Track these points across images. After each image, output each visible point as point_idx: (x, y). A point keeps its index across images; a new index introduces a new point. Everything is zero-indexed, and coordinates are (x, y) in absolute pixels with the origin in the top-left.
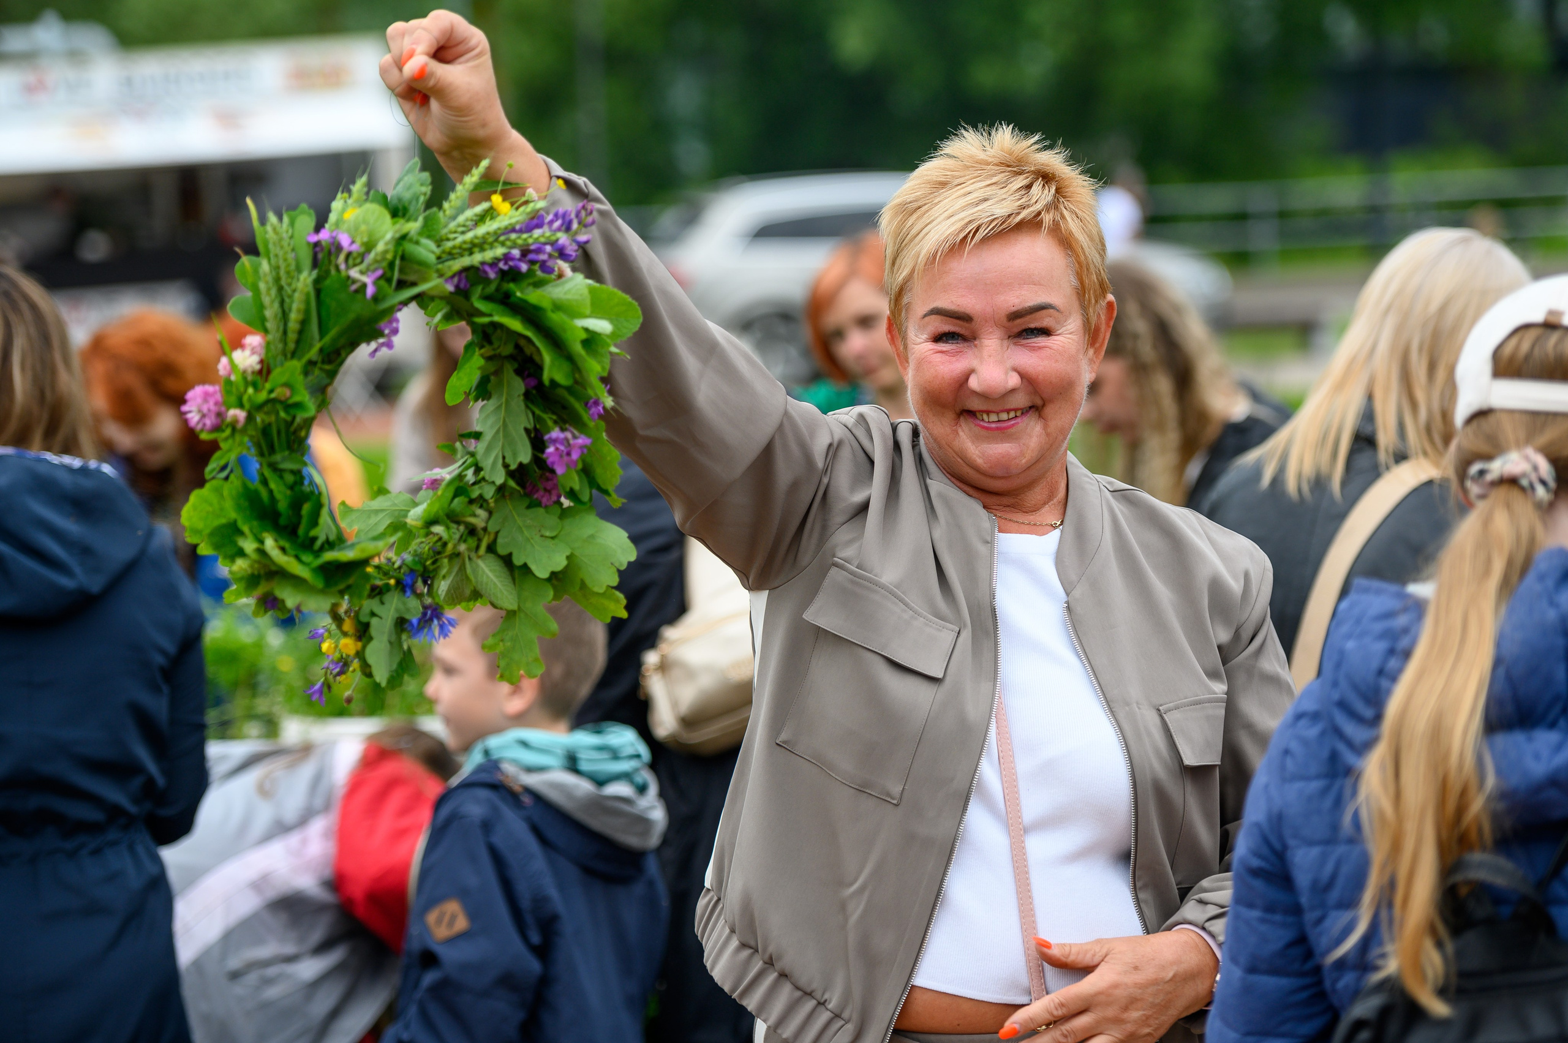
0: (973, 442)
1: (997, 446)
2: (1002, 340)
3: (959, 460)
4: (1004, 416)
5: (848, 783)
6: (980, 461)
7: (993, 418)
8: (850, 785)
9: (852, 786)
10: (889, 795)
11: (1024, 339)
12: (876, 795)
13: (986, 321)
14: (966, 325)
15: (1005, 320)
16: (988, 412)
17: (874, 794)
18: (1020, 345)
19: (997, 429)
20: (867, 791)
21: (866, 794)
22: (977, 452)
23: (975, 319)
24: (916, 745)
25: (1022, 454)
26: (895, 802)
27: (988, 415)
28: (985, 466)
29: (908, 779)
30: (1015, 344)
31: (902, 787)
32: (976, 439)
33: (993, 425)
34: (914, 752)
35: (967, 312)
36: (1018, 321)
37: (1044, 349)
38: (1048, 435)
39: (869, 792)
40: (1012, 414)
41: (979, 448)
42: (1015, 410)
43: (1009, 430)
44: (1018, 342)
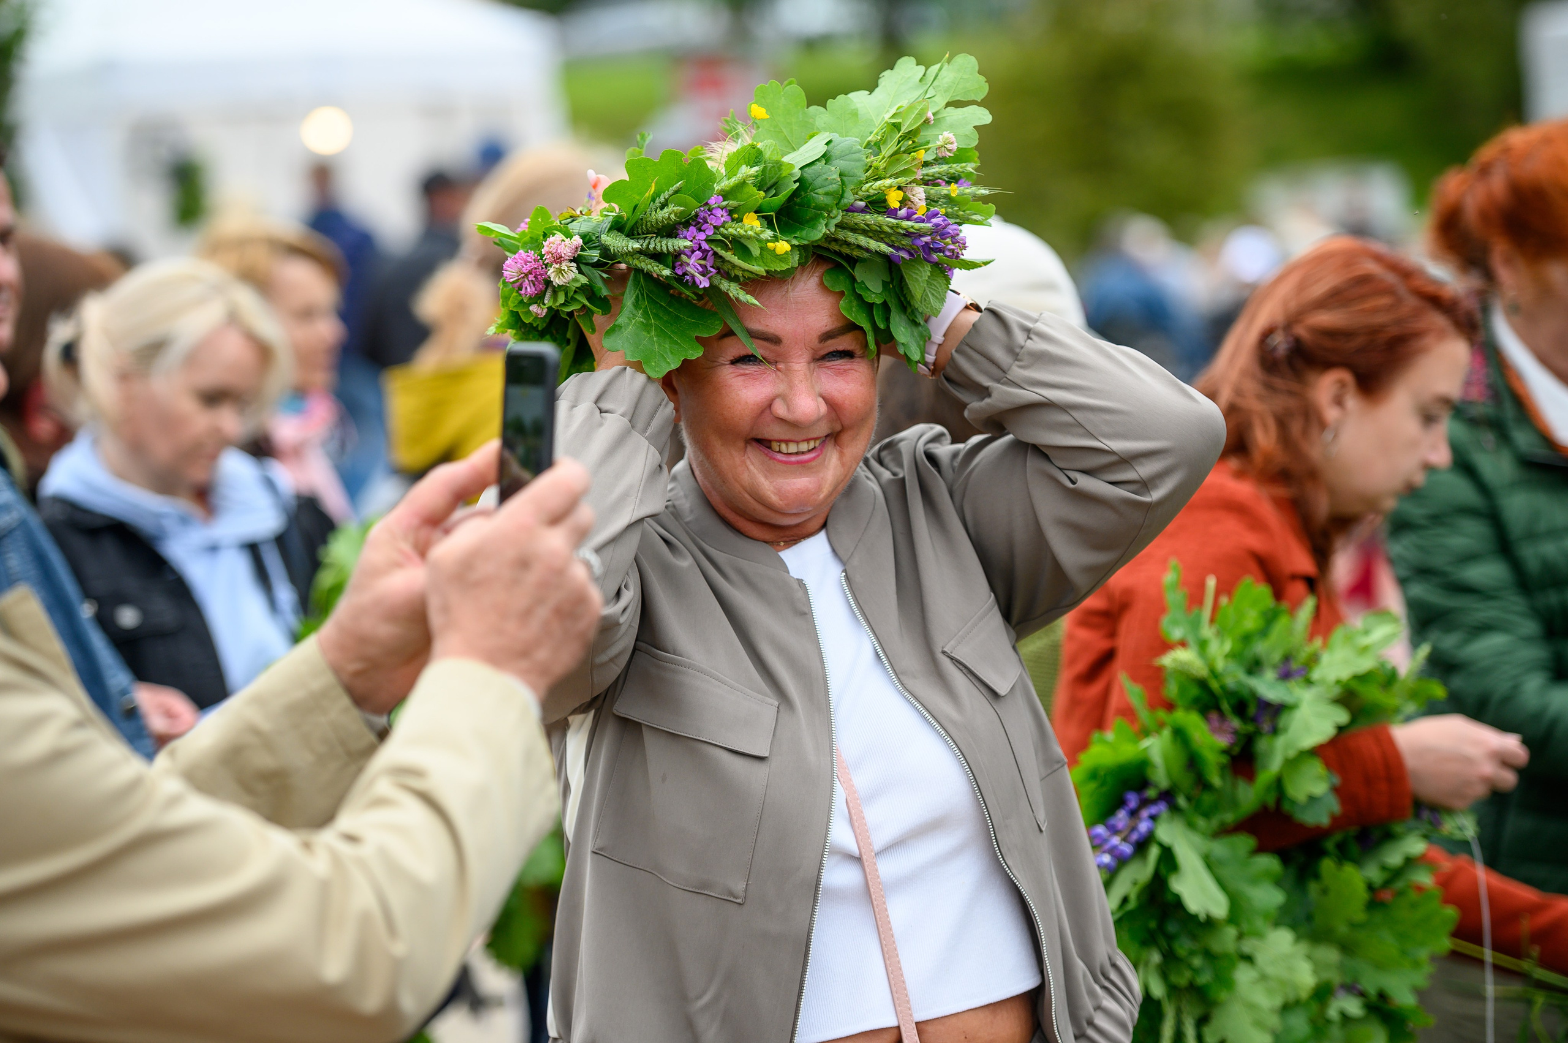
0: (766, 477)
1: (795, 480)
2: (809, 363)
3: (746, 495)
4: (804, 447)
5: (682, 887)
6: (774, 499)
7: (793, 448)
8: (684, 888)
9: (687, 888)
10: (731, 894)
11: (829, 361)
12: (716, 896)
13: (796, 343)
14: (773, 347)
15: (815, 341)
16: (787, 442)
17: (713, 894)
18: (824, 367)
19: (798, 462)
20: (706, 892)
21: (705, 896)
22: (772, 488)
23: (785, 341)
24: (755, 837)
25: (819, 489)
26: (739, 901)
27: (787, 445)
28: (781, 502)
29: (750, 874)
30: (819, 367)
31: (745, 884)
32: (769, 473)
33: (793, 459)
34: (753, 844)
35: (777, 333)
36: (830, 342)
37: (850, 371)
38: (843, 465)
39: (707, 893)
40: (812, 445)
41: (775, 483)
42: (815, 439)
43: (810, 464)
44: (822, 365)
